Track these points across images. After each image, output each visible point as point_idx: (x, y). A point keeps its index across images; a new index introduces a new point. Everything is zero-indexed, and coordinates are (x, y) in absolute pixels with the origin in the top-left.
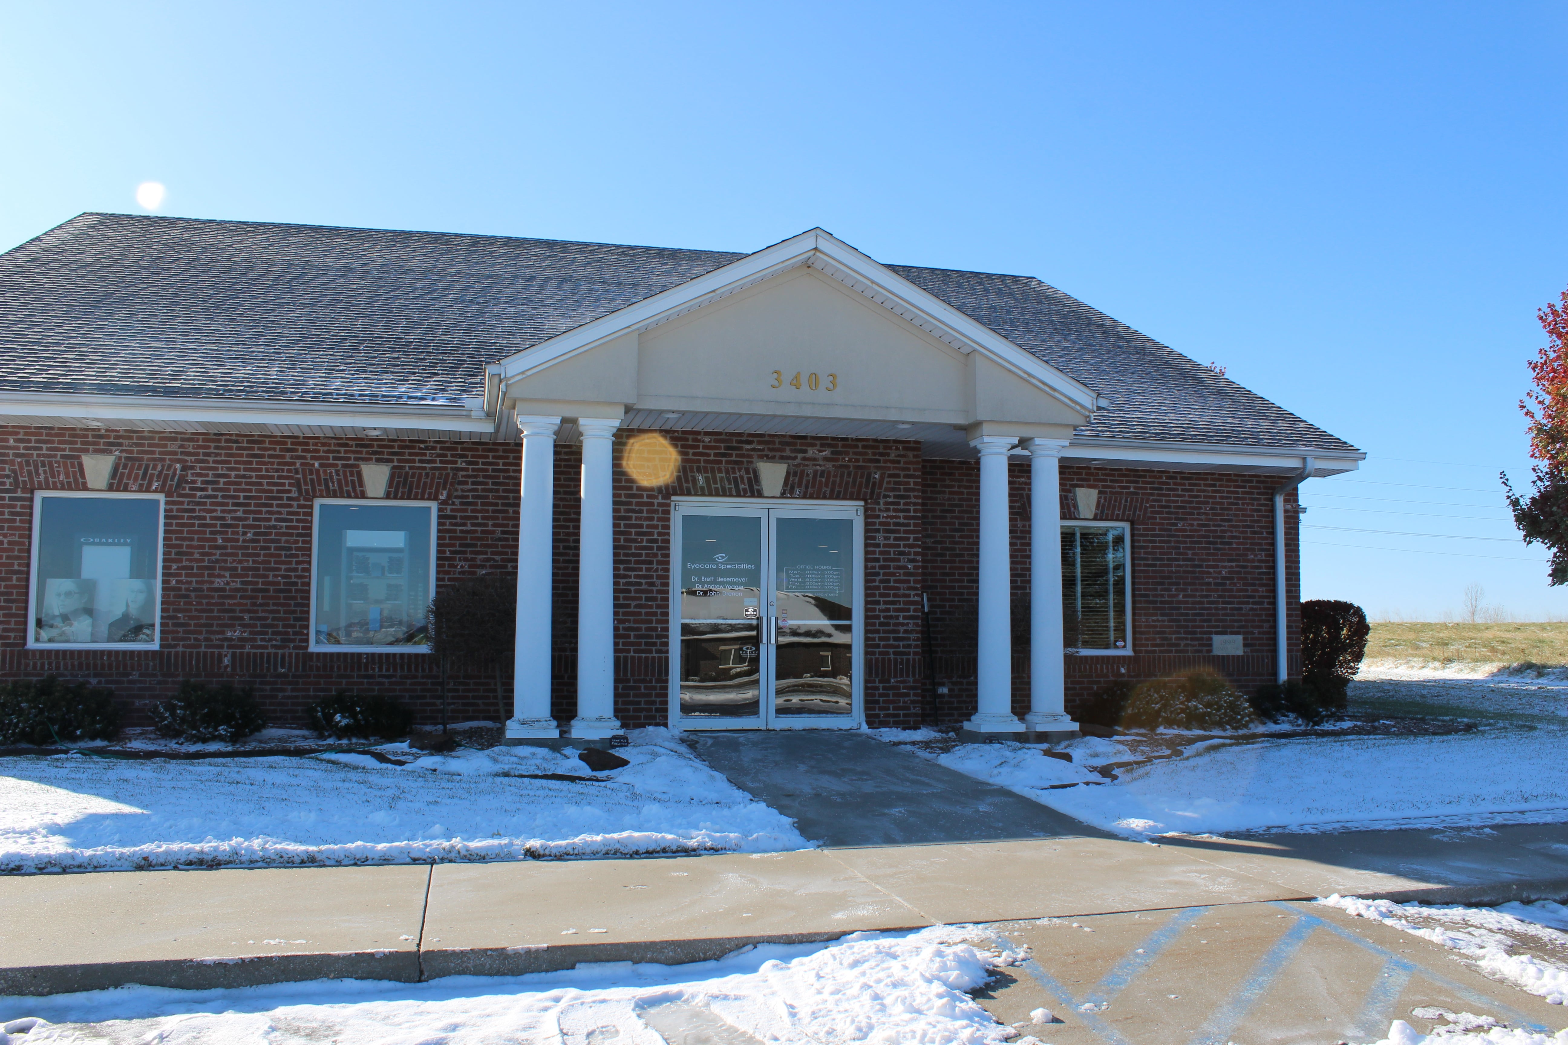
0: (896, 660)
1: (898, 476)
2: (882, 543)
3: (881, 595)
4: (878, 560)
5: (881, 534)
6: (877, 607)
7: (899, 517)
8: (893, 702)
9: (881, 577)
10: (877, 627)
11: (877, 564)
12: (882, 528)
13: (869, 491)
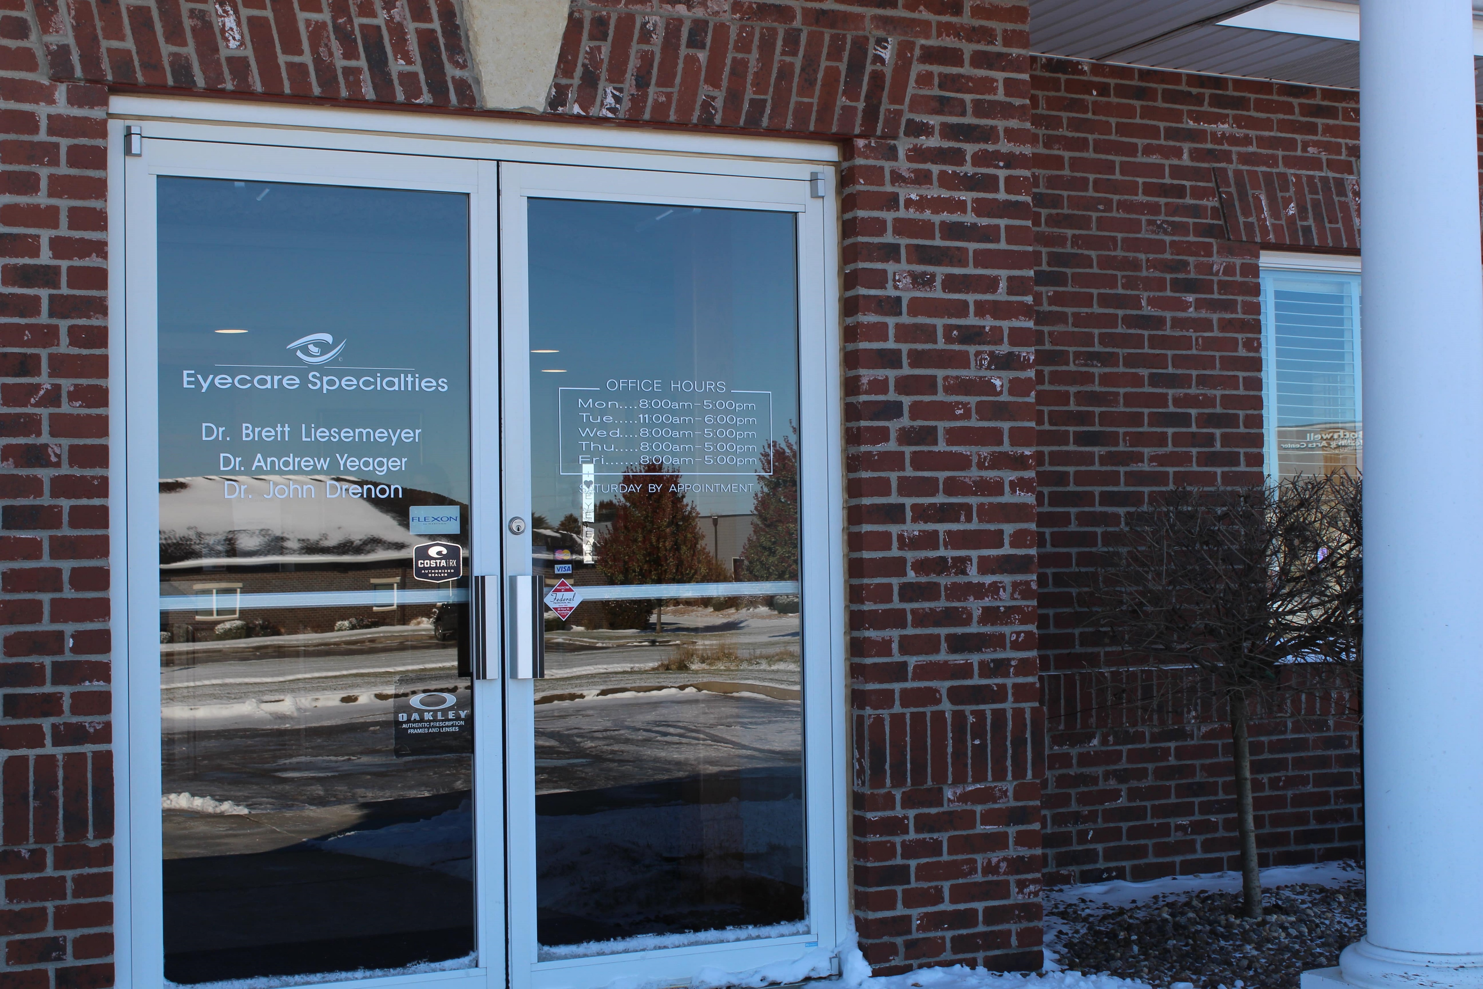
0: (959, 717)
1: (953, 57)
2: (906, 297)
3: (907, 487)
4: (891, 359)
5: (904, 266)
6: (894, 529)
7: (960, 206)
8: (951, 870)
9: (905, 421)
10: (896, 604)
11: (891, 374)
12: (903, 241)
13: (861, 105)
